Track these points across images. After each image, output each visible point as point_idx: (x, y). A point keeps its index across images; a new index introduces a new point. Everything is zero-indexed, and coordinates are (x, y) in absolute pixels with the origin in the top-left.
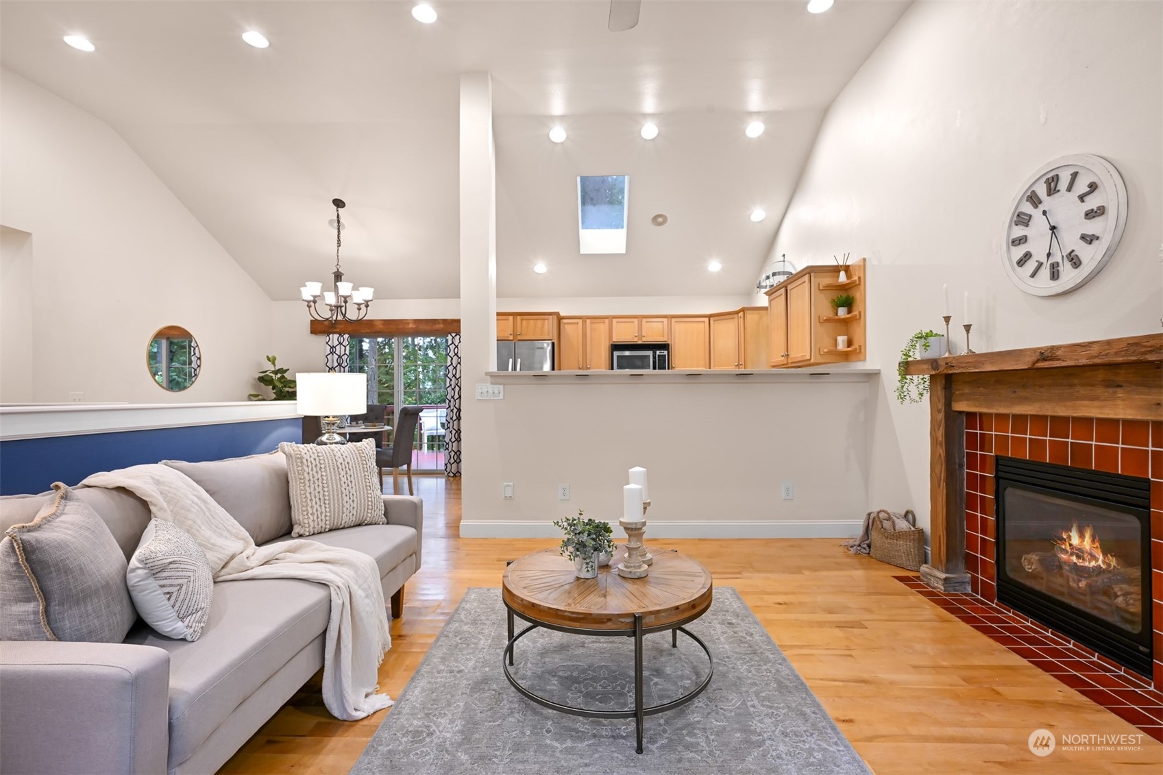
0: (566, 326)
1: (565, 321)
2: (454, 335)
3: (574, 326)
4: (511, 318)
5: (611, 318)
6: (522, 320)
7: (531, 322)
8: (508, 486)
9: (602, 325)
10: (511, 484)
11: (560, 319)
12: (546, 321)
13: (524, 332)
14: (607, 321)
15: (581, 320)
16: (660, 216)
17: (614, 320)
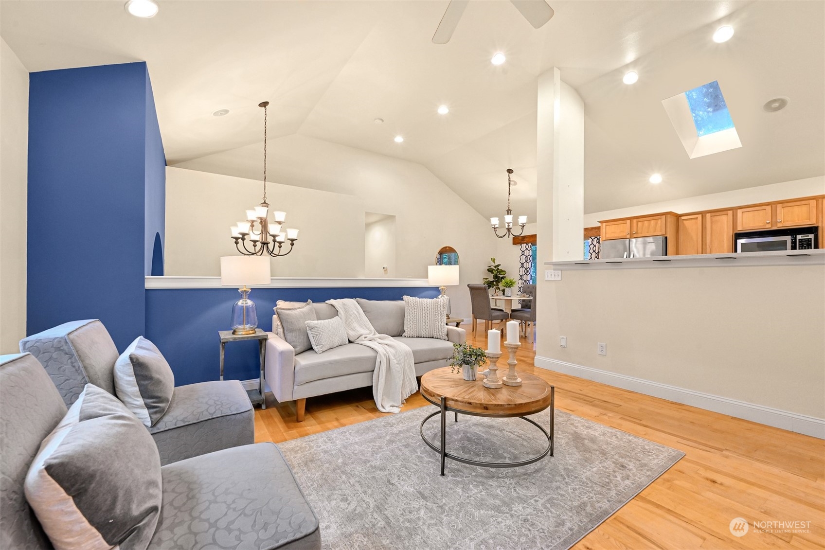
0: (685, 222)
1: (683, 218)
2: (593, 238)
3: (694, 221)
4: (628, 222)
5: (734, 210)
6: (637, 222)
7: (652, 222)
8: (563, 338)
9: (724, 218)
10: (565, 337)
11: (678, 217)
12: (659, 221)
13: (639, 231)
14: (730, 212)
15: (700, 216)
16: (775, 101)
17: (739, 210)
